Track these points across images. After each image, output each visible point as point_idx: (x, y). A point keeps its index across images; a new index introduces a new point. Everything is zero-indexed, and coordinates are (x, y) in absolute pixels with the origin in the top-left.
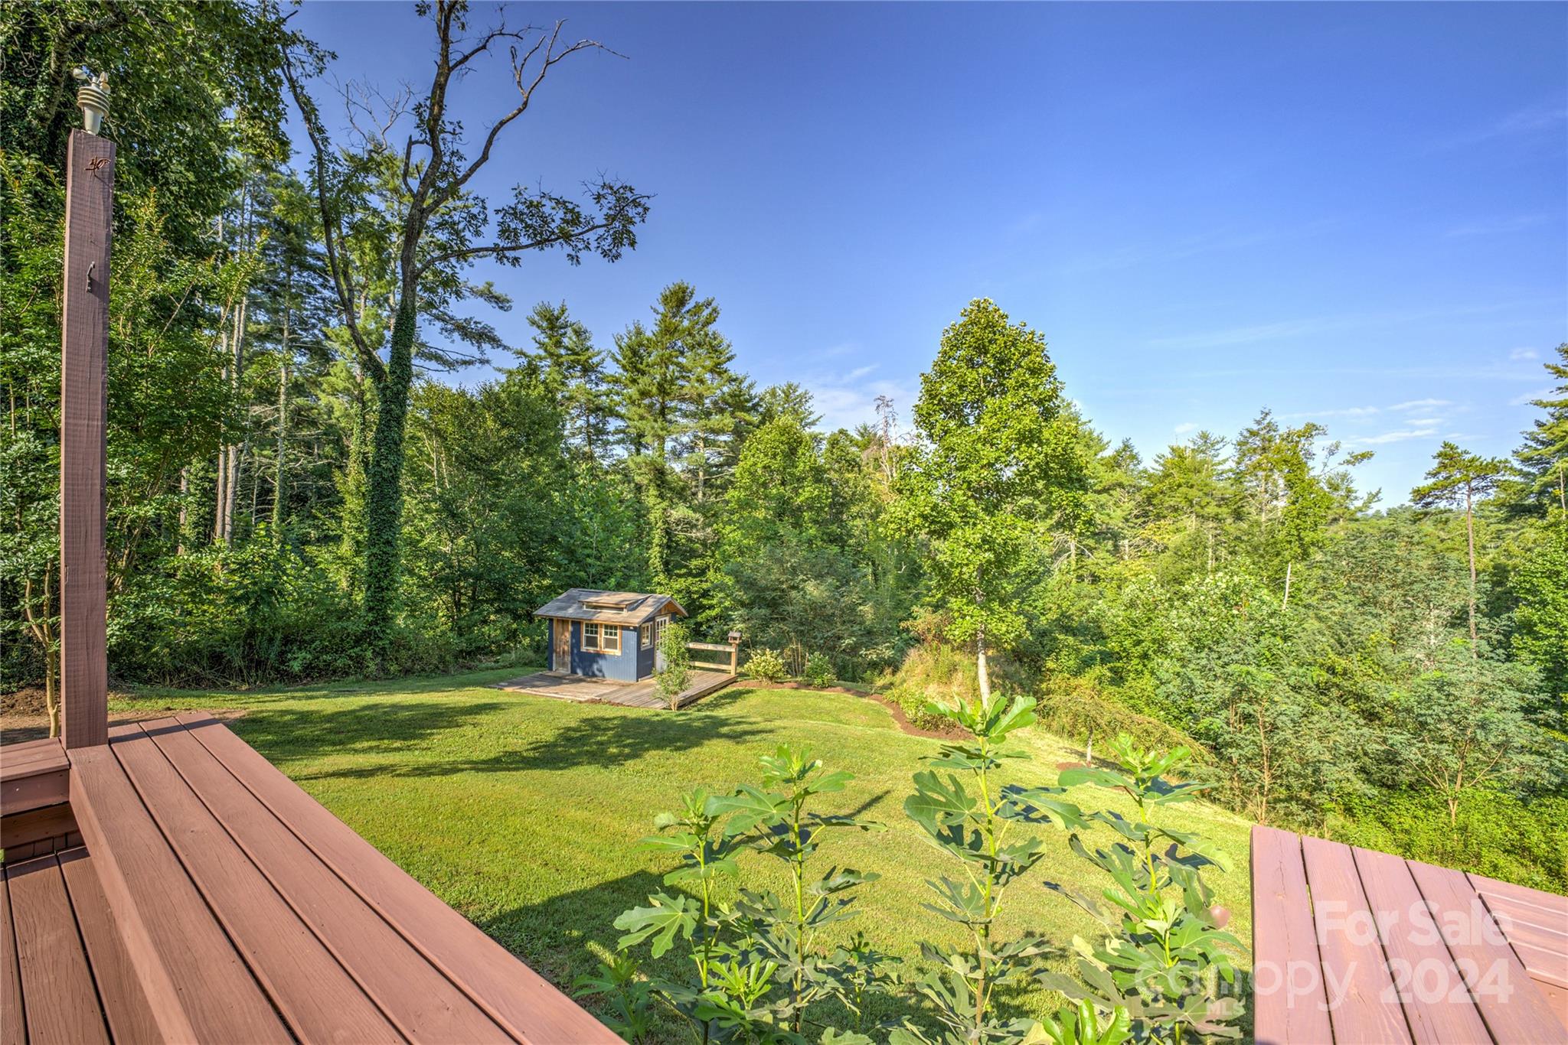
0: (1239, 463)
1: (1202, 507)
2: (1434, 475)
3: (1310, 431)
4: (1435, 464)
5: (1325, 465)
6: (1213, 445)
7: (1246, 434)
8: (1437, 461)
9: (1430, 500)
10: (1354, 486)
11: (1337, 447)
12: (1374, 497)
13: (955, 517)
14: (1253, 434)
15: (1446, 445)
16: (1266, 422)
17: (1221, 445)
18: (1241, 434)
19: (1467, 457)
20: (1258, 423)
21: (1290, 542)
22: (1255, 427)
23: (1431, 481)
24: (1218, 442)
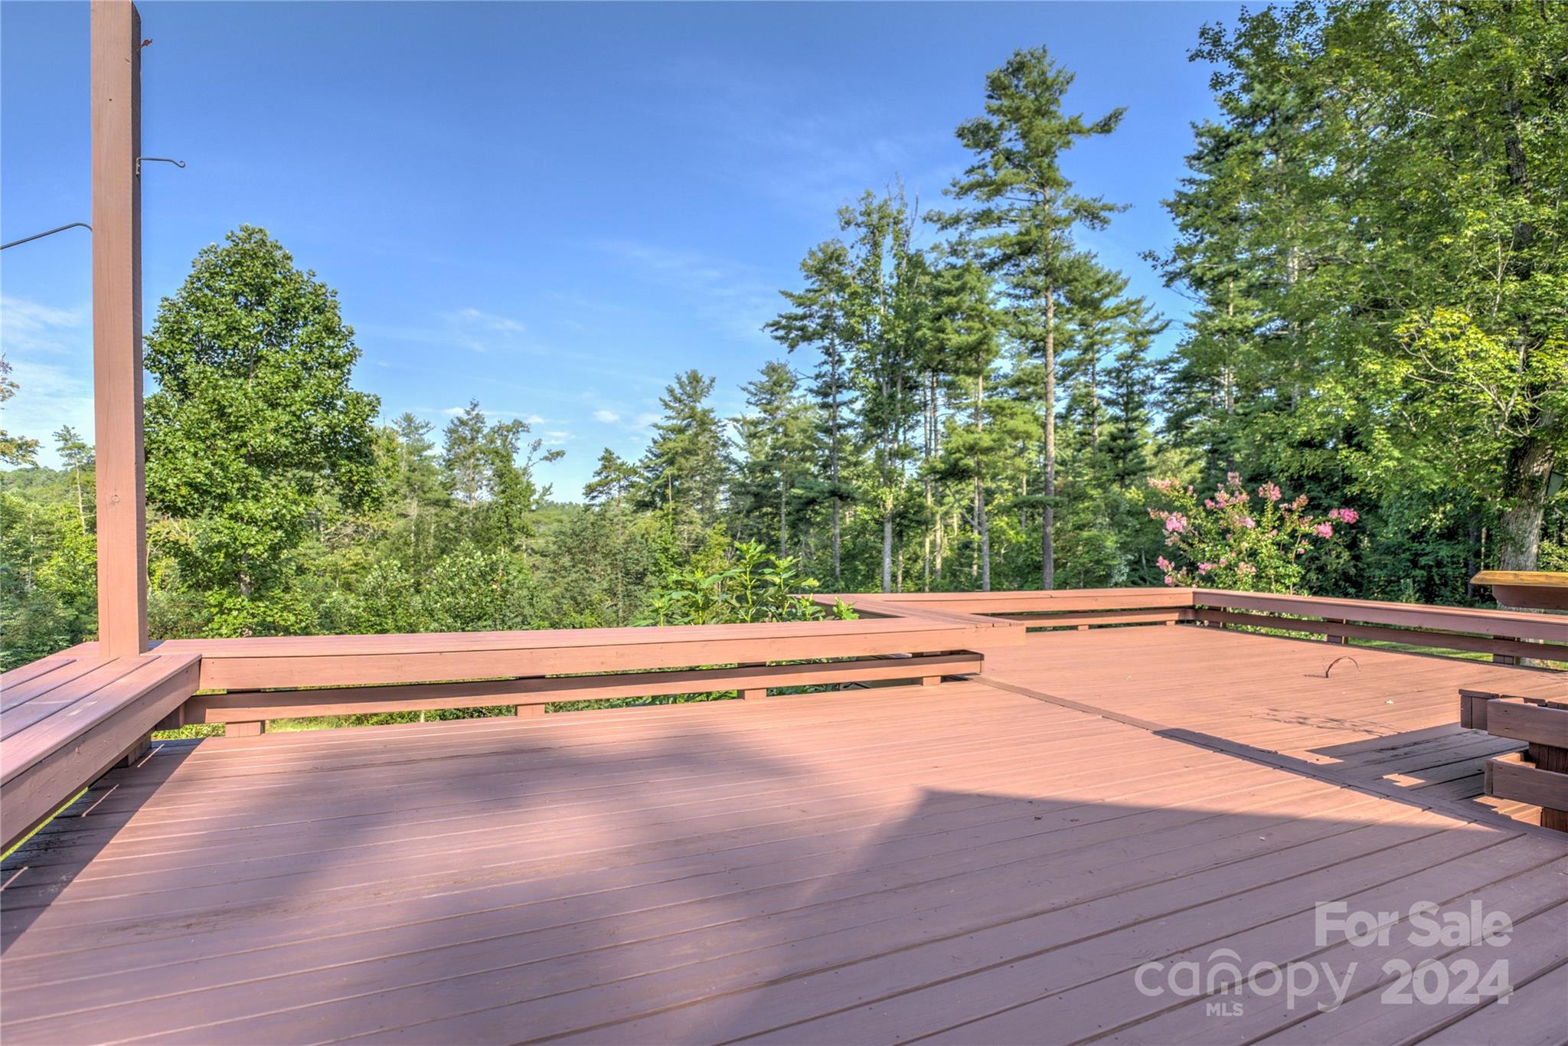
0: (449, 451)
1: (425, 492)
2: (599, 474)
3: (518, 427)
4: (599, 465)
5: (530, 459)
6: (417, 429)
7: (456, 422)
8: (601, 462)
9: (595, 494)
10: (533, 480)
11: (539, 444)
12: (547, 490)
13: (233, 489)
14: (463, 423)
15: (607, 451)
16: (474, 413)
17: (425, 430)
18: (452, 422)
19: (619, 462)
20: (468, 413)
21: (500, 528)
22: (465, 417)
23: (598, 479)
24: (422, 427)
